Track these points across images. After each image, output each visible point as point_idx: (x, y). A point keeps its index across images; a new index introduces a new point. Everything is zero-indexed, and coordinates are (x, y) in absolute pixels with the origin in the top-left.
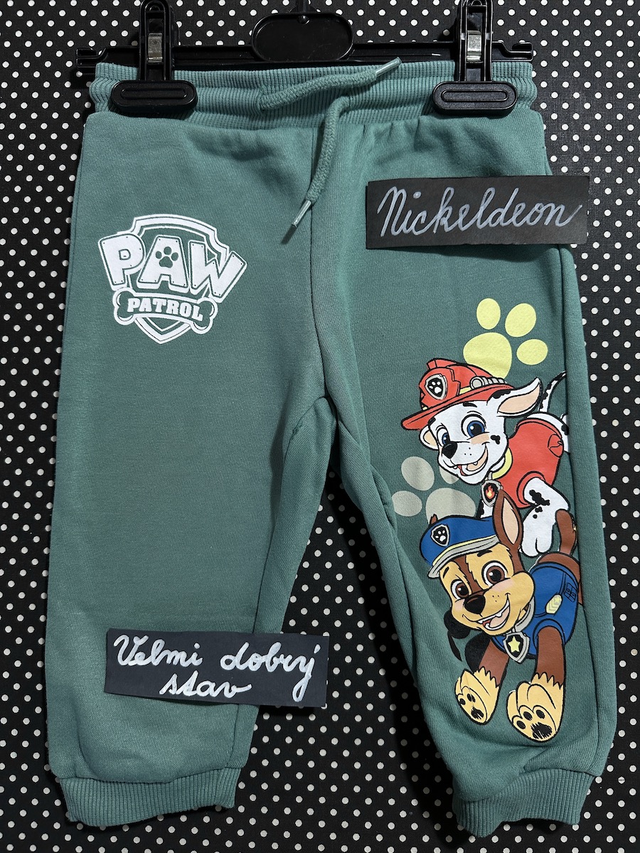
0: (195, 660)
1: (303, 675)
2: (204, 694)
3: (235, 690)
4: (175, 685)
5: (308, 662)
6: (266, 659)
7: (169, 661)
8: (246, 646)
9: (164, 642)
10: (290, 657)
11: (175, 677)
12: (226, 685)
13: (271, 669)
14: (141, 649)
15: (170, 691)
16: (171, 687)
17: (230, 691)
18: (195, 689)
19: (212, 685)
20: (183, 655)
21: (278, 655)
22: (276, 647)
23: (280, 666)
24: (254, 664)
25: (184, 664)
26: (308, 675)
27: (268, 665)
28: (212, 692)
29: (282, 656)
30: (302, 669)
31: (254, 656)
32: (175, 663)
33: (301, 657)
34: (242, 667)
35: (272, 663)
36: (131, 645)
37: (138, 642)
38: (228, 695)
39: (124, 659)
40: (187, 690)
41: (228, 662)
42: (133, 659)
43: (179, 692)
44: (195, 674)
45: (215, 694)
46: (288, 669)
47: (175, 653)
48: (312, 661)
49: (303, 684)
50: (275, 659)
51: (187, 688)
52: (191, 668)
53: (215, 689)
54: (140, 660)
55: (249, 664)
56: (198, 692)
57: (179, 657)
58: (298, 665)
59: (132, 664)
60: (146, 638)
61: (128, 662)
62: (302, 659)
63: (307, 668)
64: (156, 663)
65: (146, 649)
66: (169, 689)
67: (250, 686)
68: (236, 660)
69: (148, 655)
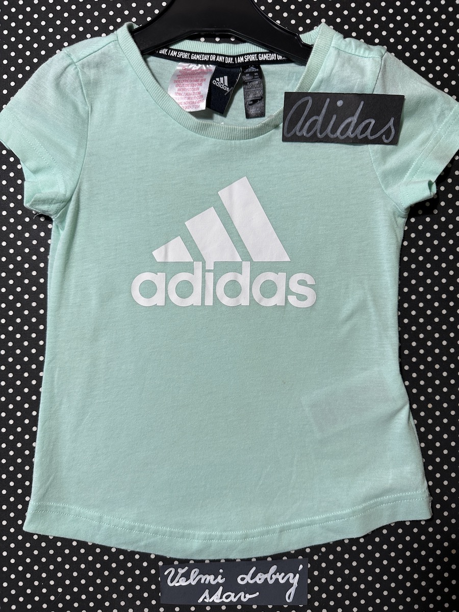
0: (220, 580)
1: (292, 585)
2: (228, 600)
3: (248, 596)
4: (208, 596)
5: (295, 576)
6: (268, 576)
7: (202, 581)
8: (254, 569)
9: (199, 570)
10: (283, 574)
11: (207, 591)
12: (242, 594)
13: (271, 582)
14: (183, 575)
15: (205, 600)
16: (205, 598)
17: (245, 597)
18: (221, 598)
19: (233, 595)
20: (212, 577)
21: (275, 574)
22: (274, 568)
23: (277, 580)
24: (260, 579)
25: (213, 583)
26: (295, 585)
27: (269, 580)
28: (233, 599)
29: (278, 574)
30: (291, 581)
31: (259, 574)
32: (207, 582)
33: (290, 574)
34: (251, 582)
35: (271, 578)
36: (176, 573)
37: (181, 571)
38: (243, 599)
39: (172, 582)
40: (216, 598)
41: (243, 579)
42: (178, 582)
43: (211, 600)
44: (221, 588)
45: (235, 600)
46: (282, 581)
47: (207, 576)
48: (298, 576)
49: (292, 591)
50: (273, 576)
51: (216, 597)
52: (218, 585)
53: (235, 597)
54: (183, 582)
55: (257, 579)
56: (224, 599)
57: (210, 579)
58: (289, 579)
59: (177, 585)
60: (187, 568)
61: (175, 584)
62: (291, 575)
63: (295, 580)
64: (194, 583)
65: (187, 576)
66: (204, 599)
67: (258, 593)
68: (248, 578)
69: (188, 579)
